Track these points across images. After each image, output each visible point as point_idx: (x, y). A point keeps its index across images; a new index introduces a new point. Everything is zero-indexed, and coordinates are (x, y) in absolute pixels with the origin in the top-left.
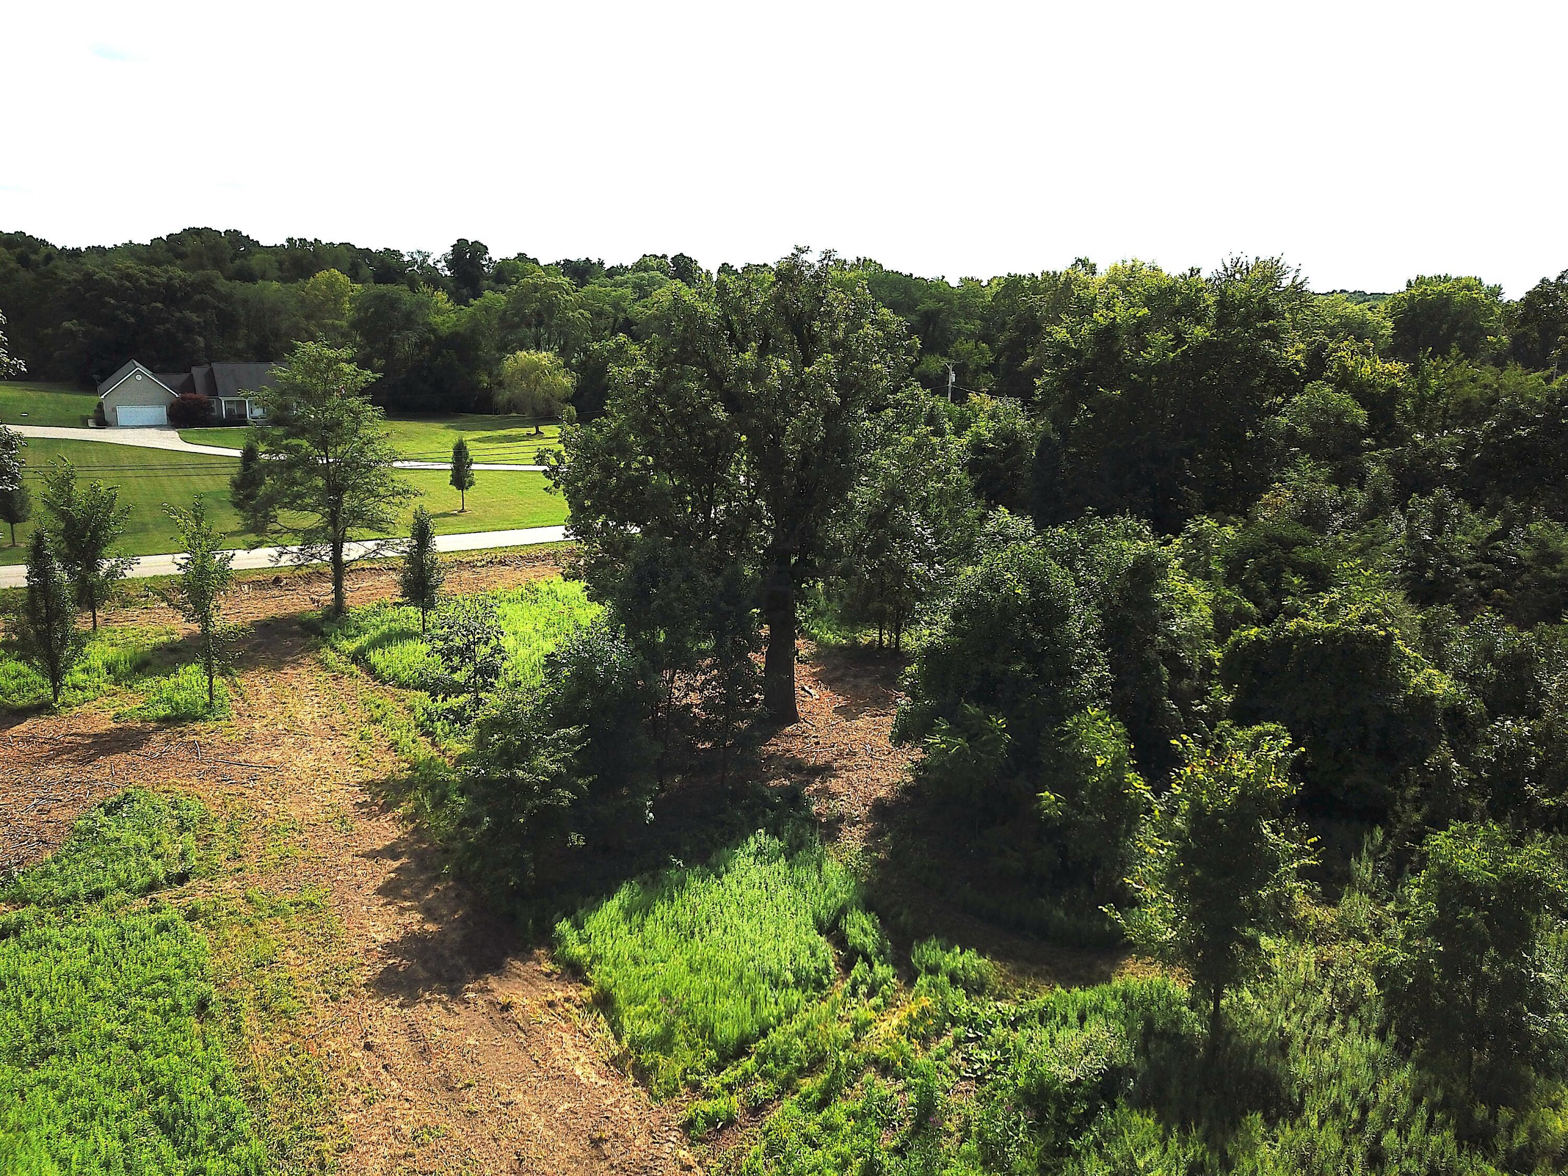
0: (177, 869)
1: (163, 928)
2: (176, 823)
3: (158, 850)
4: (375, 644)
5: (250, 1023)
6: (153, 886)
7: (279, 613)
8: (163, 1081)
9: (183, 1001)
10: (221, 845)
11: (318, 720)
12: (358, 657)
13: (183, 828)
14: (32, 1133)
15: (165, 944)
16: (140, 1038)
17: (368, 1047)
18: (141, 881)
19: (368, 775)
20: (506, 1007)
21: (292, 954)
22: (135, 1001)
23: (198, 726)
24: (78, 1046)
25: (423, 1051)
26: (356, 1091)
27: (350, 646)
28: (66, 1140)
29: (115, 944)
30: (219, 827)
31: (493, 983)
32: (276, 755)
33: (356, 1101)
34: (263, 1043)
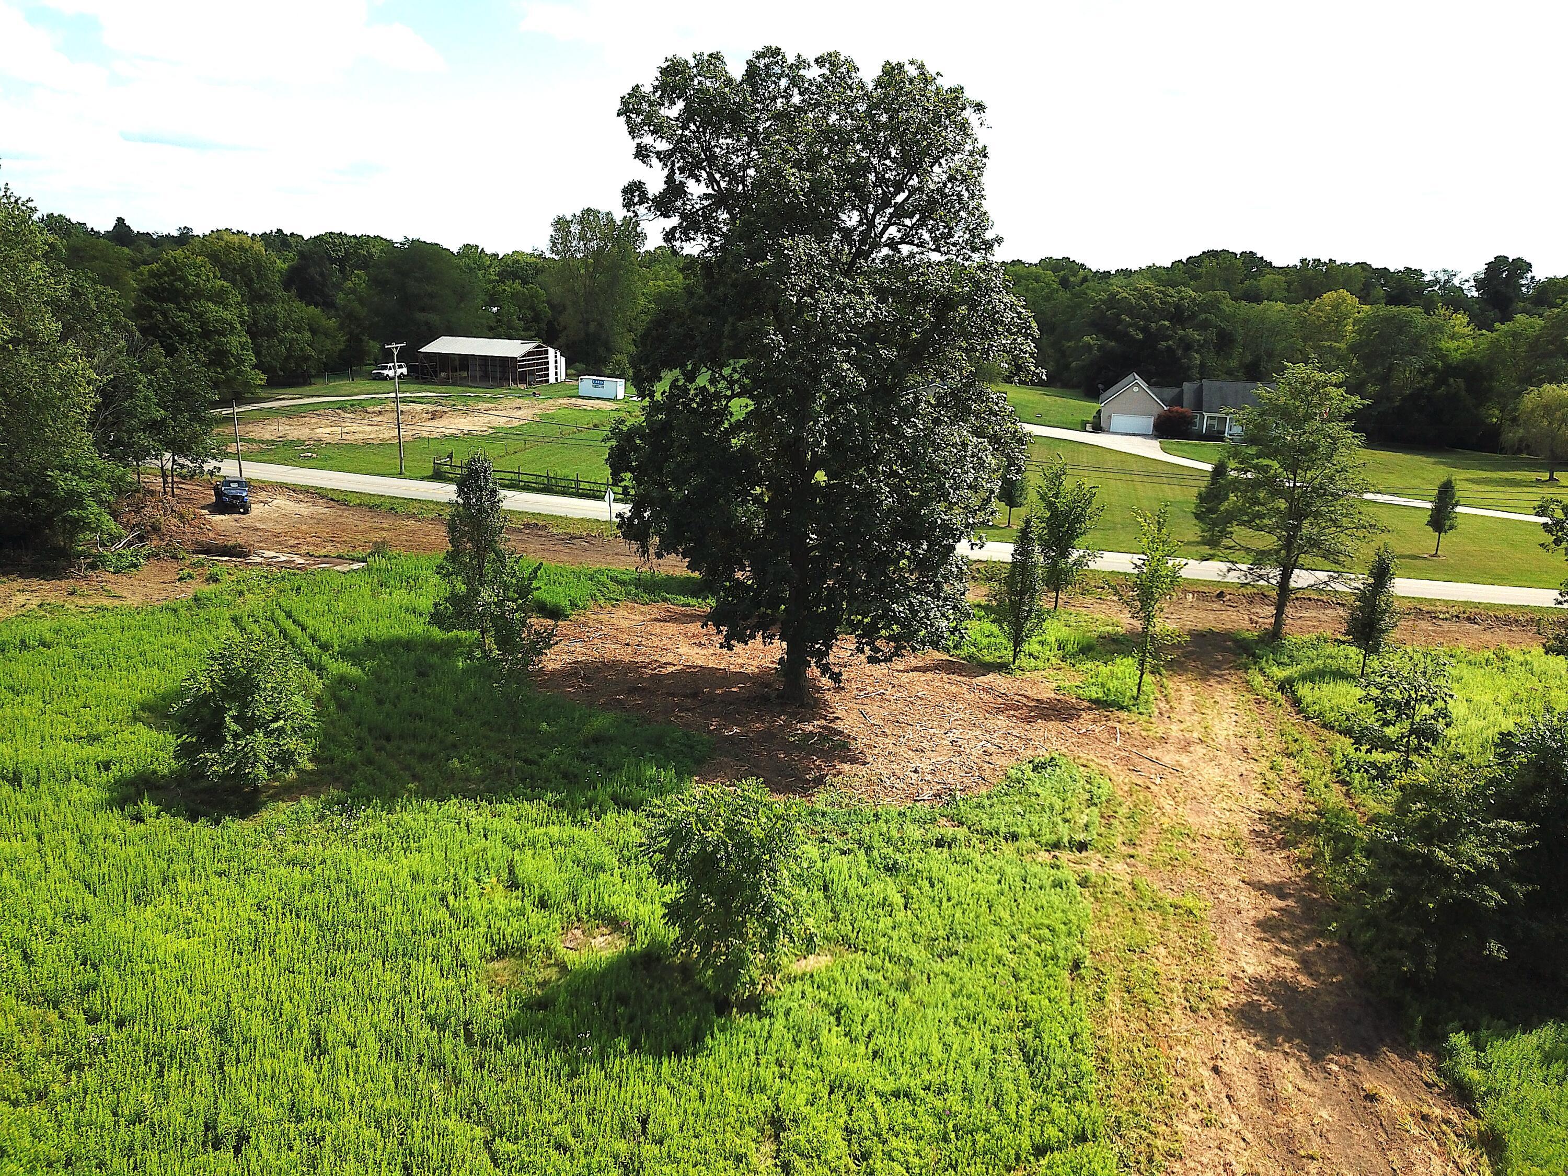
0: (1080, 837)
1: (1057, 884)
2: (1087, 796)
3: (1068, 815)
4: (1307, 677)
5: (1114, 1000)
6: (1056, 846)
7: (1218, 627)
8: (1033, 1016)
9: (1061, 954)
10: (1121, 829)
11: (1232, 738)
12: (1285, 686)
13: (1091, 803)
14: (929, 1012)
15: (1056, 898)
16: (1022, 971)
17: (1216, 1070)
18: (1047, 837)
19: (1269, 805)
20: (1371, 1097)
21: (1162, 951)
22: (1024, 938)
23: (1124, 715)
24: (974, 956)
25: (1272, 1101)
26: (1195, 1107)
27: (1280, 673)
28: (952, 1030)
29: (1020, 884)
30: (1123, 811)
31: (1361, 1064)
32: (1185, 759)
33: (1195, 1116)
34: (1122, 1022)
